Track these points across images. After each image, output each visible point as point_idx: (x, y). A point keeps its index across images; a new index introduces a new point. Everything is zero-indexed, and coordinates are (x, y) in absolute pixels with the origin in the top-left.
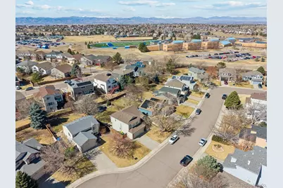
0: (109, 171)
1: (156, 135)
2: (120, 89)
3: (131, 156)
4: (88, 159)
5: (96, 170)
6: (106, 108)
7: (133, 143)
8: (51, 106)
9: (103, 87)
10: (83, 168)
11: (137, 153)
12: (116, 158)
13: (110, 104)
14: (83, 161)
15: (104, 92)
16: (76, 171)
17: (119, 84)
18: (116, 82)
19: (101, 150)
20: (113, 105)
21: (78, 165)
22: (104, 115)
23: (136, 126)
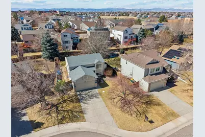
0: (102, 130)
1: (185, 94)
2: (137, 41)
3: (143, 114)
4: (78, 101)
5: (83, 119)
6: (118, 55)
7: (148, 96)
8: (67, 45)
9: (119, 37)
10: (67, 111)
11: (153, 113)
12: (118, 111)
13: (123, 53)
14: (72, 101)
15: (119, 43)
16: (58, 112)
17: (137, 37)
18: (133, 34)
19: (100, 94)
20: (126, 54)
21: (64, 105)
22: (114, 61)
23: (156, 74)
